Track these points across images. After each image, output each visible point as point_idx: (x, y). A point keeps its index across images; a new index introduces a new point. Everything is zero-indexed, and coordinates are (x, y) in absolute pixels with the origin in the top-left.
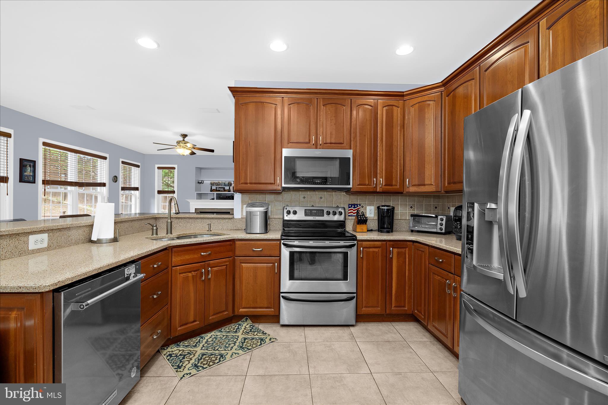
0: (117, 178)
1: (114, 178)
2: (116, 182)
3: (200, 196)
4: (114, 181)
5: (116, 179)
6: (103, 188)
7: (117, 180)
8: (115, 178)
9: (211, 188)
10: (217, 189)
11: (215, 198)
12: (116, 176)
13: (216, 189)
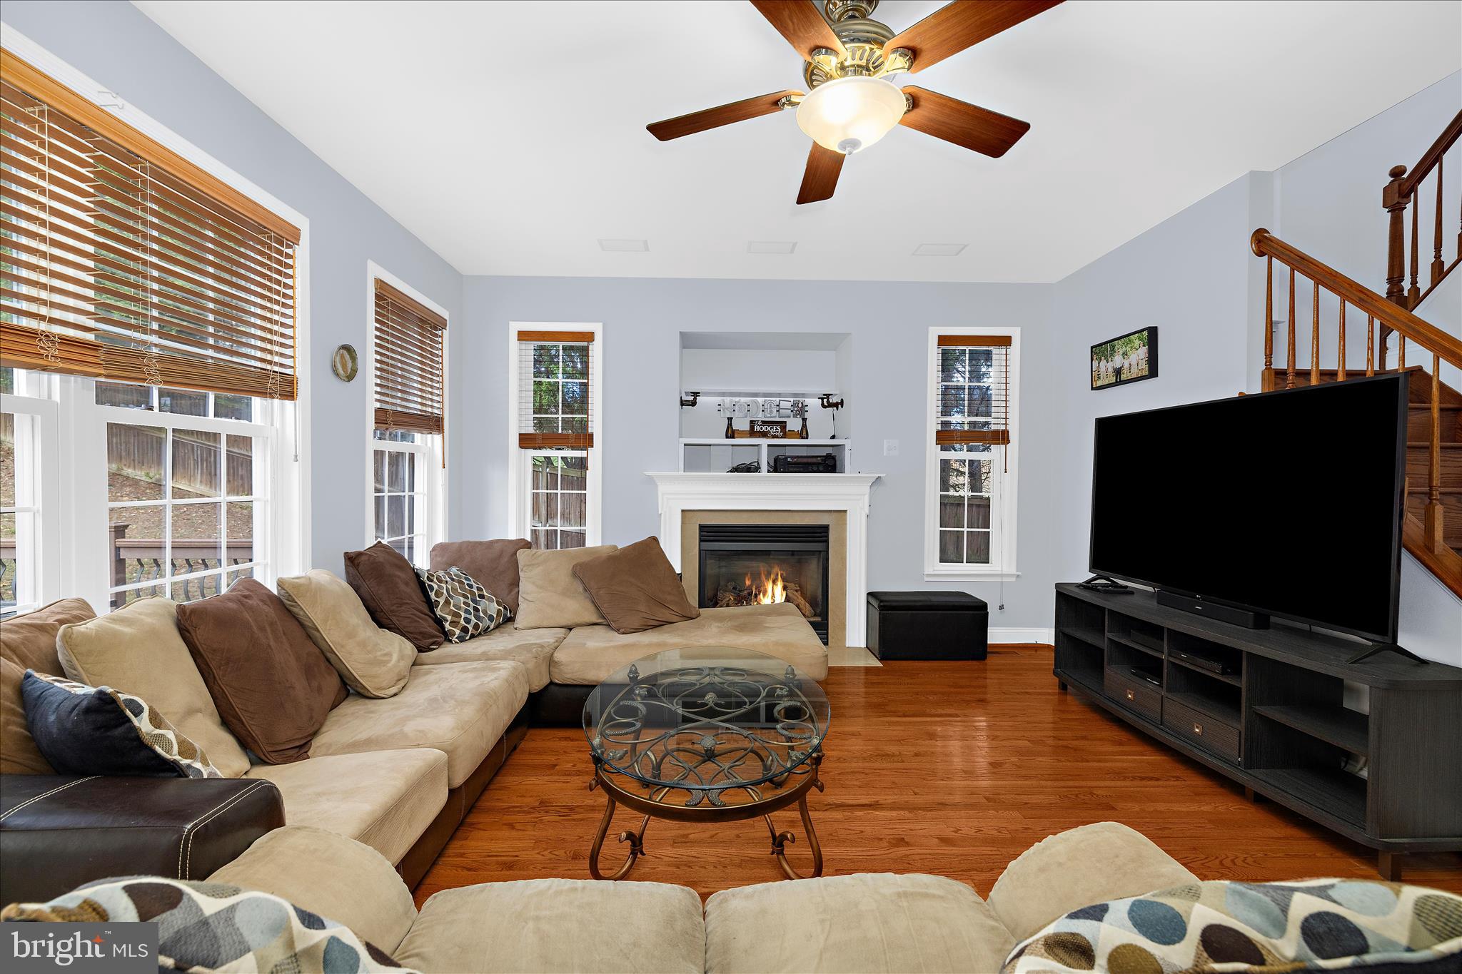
0: (354, 359)
1: (342, 357)
2: (350, 377)
3: (697, 457)
4: (341, 371)
5: (349, 365)
6: (283, 409)
7: (354, 371)
8: (347, 357)
9: (730, 425)
10: (757, 428)
11: (764, 466)
12: (347, 348)
13: (752, 427)
